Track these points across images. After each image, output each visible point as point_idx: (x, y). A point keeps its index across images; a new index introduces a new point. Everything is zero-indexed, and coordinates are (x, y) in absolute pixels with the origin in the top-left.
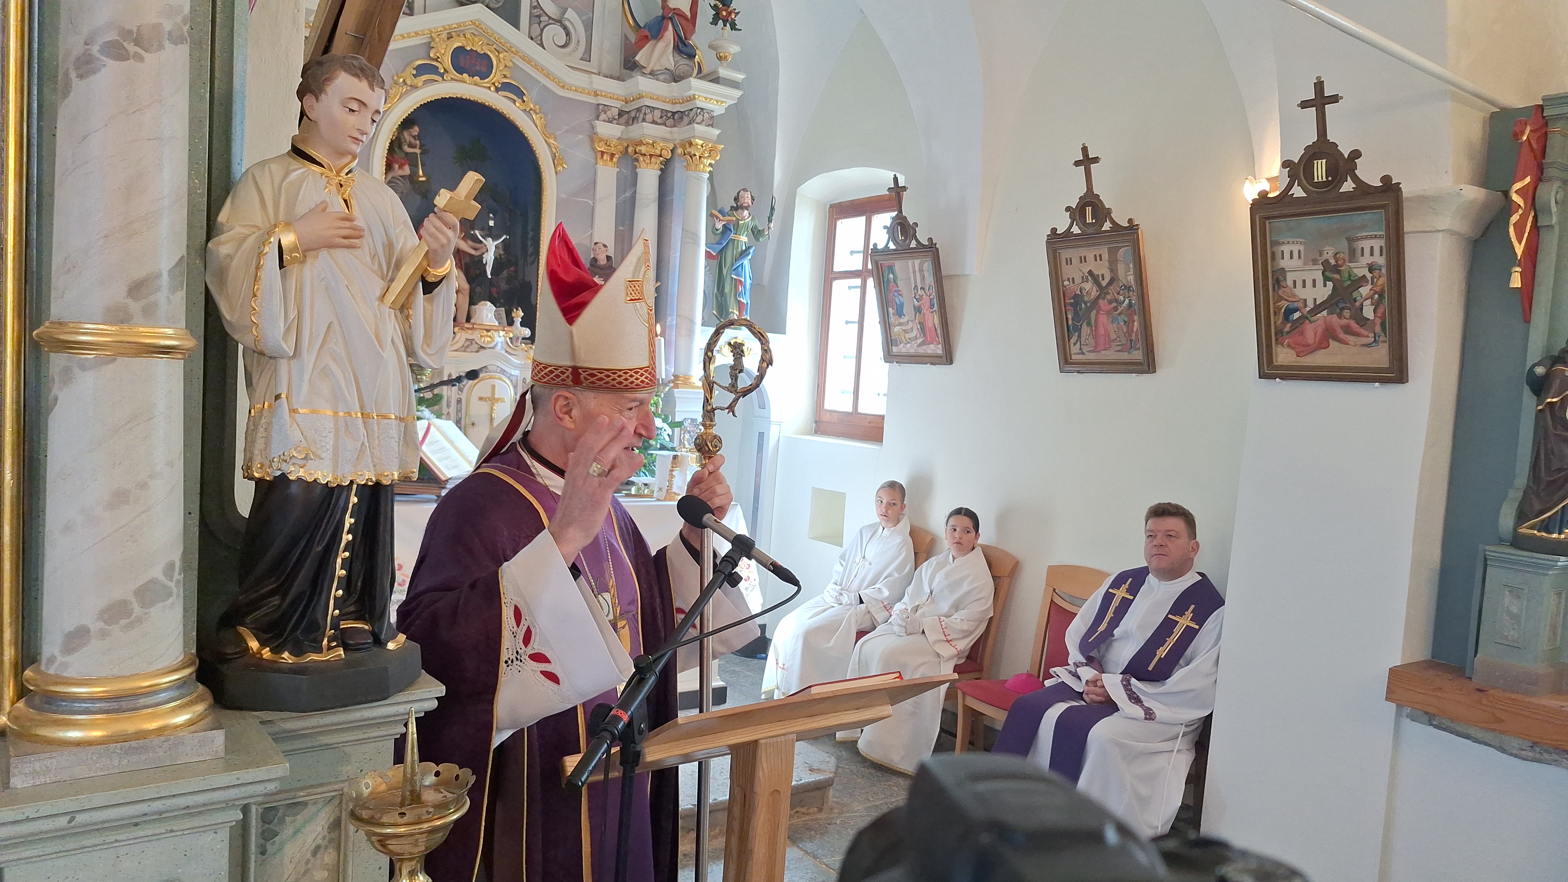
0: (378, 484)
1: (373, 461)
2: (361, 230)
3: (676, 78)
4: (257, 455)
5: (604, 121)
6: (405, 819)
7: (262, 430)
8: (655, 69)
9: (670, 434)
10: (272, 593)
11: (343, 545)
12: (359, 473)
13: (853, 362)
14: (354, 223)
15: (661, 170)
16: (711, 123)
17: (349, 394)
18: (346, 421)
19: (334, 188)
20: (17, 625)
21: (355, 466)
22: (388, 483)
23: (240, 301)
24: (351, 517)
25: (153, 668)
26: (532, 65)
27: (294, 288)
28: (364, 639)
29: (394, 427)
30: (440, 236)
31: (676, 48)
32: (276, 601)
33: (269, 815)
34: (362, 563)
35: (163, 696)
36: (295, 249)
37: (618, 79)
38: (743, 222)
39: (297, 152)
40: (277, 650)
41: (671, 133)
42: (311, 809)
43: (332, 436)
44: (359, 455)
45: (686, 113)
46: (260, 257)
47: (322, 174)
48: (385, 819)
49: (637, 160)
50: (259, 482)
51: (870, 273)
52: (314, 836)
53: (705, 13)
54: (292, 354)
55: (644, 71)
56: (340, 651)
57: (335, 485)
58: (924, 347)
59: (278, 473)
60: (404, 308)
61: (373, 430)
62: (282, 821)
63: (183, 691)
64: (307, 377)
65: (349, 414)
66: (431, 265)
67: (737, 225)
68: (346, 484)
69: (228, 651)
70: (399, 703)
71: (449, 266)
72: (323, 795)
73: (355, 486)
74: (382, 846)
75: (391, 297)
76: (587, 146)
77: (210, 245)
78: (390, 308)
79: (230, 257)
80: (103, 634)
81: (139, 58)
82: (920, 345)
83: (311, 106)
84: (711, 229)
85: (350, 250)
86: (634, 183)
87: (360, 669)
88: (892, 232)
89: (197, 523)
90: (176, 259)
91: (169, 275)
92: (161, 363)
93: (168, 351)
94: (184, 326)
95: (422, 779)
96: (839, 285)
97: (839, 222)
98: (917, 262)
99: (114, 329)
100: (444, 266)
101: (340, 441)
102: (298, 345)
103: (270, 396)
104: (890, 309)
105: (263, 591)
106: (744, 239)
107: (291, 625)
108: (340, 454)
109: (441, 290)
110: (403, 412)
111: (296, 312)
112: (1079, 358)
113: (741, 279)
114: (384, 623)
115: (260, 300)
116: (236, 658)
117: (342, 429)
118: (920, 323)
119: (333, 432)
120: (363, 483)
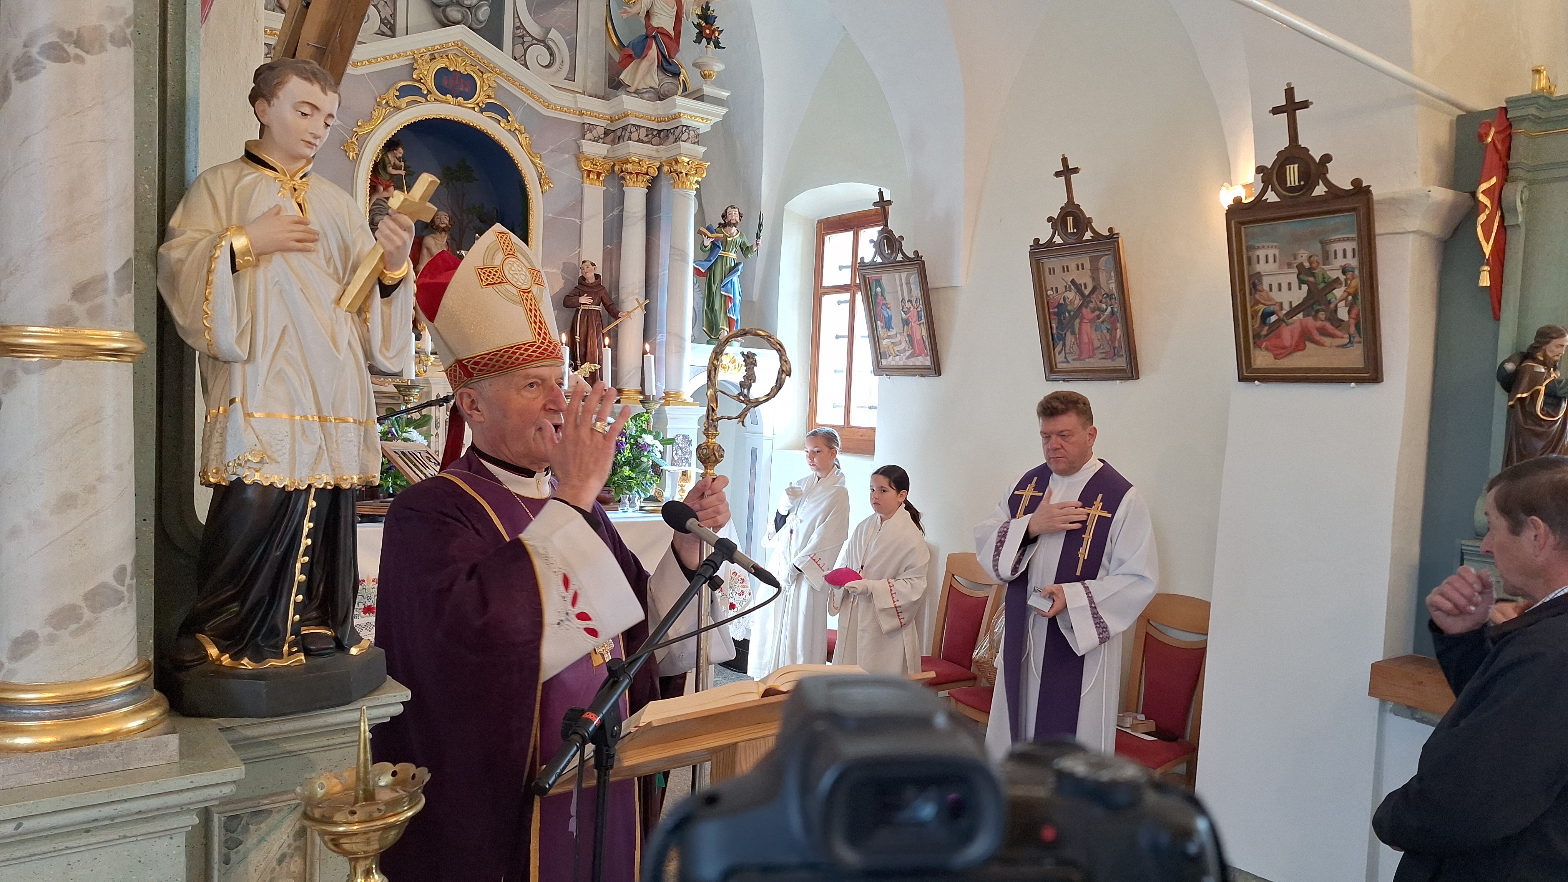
0: (337, 489)
1: (331, 465)
2: (314, 233)
3: (661, 96)
4: (213, 460)
5: (590, 140)
6: (356, 818)
7: (217, 435)
8: (640, 87)
9: (662, 451)
10: (230, 600)
11: (301, 550)
12: (317, 477)
13: (844, 375)
14: (309, 226)
15: (648, 188)
16: (696, 140)
17: (305, 397)
18: (303, 425)
19: (288, 193)
21: (313, 470)
22: (347, 487)
23: (193, 304)
24: (309, 522)
25: (104, 673)
26: (516, 85)
27: (247, 292)
28: (324, 644)
29: (353, 431)
30: (395, 238)
31: (661, 67)
32: (235, 607)
33: (232, 823)
34: (324, 568)
35: (116, 701)
36: (247, 252)
37: (603, 98)
38: (728, 239)
39: (251, 157)
40: (236, 657)
41: (657, 151)
42: (276, 817)
43: (288, 439)
44: (316, 460)
45: (672, 131)
46: (211, 262)
47: (275, 178)
48: (338, 818)
49: (623, 178)
50: (217, 487)
51: (858, 287)
52: (278, 844)
53: (689, 32)
54: (246, 358)
55: (628, 89)
56: (301, 656)
57: (293, 489)
58: (913, 359)
59: (234, 478)
60: (361, 311)
61: (330, 434)
62: (246, 830)
63: (136, 696)
64: (261, 381)
65: (307, 418)
66: (387, 268)
67: (725, 243)
68: (304, 488)
69: (187, 657)
71: (406, 269)
72: (288, 803)
73: (313, 491)
74: (336, 845)
75: (347, 301)
76: (573, 166)
77: (161, 250)
78: (346, 311)
79: (181, 262)
80: (52, 639)
81: (79, 59)
82: (908, 358)
83: (263, 111)
84: (700, 246)
85: (305, 253)
86: (622, 202)
87: (321, 674)
88: (878, 245)
89: (152, 528)
90: (123, 262)
91: (115, 278)
92: (109, 366)
93: (116, 353)
94: (133, 330)
95: (377, 779)
96: (828, 301)
97: (827, 238)
98: (904, 275)
99: (58, 331)
100: (400, 268)
101: (297, 445)
102: (252, 349)
103: (225, 401)
104: (879, 323)
105: (223, 597)
106: (732, 255)
107: (250, 632)
108: (297, 458)
109: (399, 293)
110: (363, 415)
111: (250, 316)
112: (1064, 366)
113: (730, 295)
114: (347, 628)
115: (211, 305)
116: (192, 666)
117: (299, 433)
118: (908, 335)
119: (289, 436)
120: (321, 486)
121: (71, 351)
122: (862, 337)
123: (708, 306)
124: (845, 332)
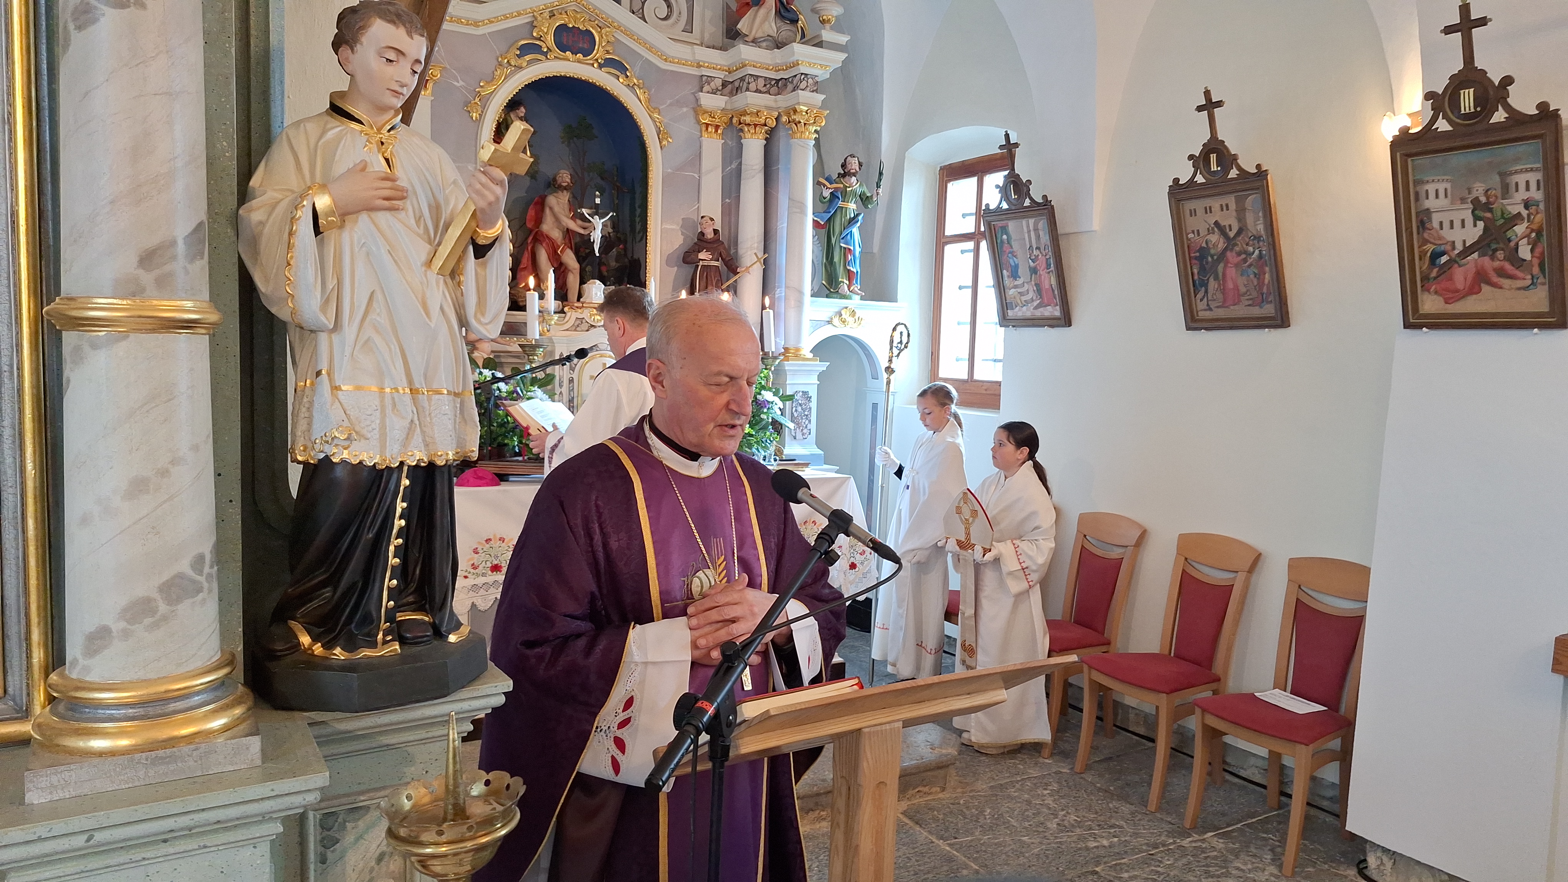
0: (431, 466)
1: (424, 441)
2: (402, 190)
3: (779, 44)
4: (301, 437)
5: (708, 92)
6: (445, 838)
7: (304, 410)
8: (757, 36)
9: (781, 407)
10: (323, 584)
11: (395, 531)
12: (410, 454)
13: (967, 328)
14: (397, 183)
15: (766, 139)
16: (815, 88)
18: (393, 398)
19: (374, 147)
20: (46, 624)
21: (404, 446)
22: (442, 464)
23: (274, 271)
24: (403, 501)
25: (184, 669)
26: (634, 40)
27: (332, 257)
28: (420, 632)
29: (447, 403)
30: (487, 193)
31: (778, 14)
32: (327, 592)
33: (329, 821)
34: (419, 550)
35: (198, 699)
36: (331, 213)
37: (721, 49)
38: (848, 189)
39: (336, 109)
40: (328, 646)
41: (775, 101)
42: (374, 814)
43: (378, 413)
44: (408, 434)
45: (790, 80)
46: (292, 223)
47: (361, 132)
48: (425, 837)
49: (742, 130)
50: (305, 464)
51: (983, 235)
52: (374, 845)
54: (331, 327)
55: (746, 39)
56: (395, 645)
57: (384, 467)
58: (1041, 310)
59: (322, 456)
60: (454, 273)
61: (423, 408)
62: (343, 827)
63: (220, 693)
64: (347, 353)
65: (397, 391)
66: (480, 226)
67: (845, 193)
68: (396, 465)
69: (279, 646)
70: (464, 700)
71: (501, 227)
73: (405, 468)
74: (423, 866)
75: (438, 263)
76: (691, 119)
77: (241, 212)
78: (438, 273)
79: (262, 223)
80: (126, 634)
81: (141, 5)
82: (1036, 308)
83: (347, 59)
84: (819, 198)
85: (392, 212)
86: (740, 155)
87: (419, 664)
88: (1004, 191)
89: (239, 511)
90: (194, 225)
91: (185, 244)
92: (182, 340)
93: (188, 325)
94: (208, 299)
95: (469, 788)
96: (951, 251)
97: (950, 185)
98: (1031, 221)
99: (125, 302)
100: (493, 224)
101: (387, 420)
102: (339, 319)
103: (311, 373)
104: (1005, 272)
105: (316, 581)
106: (852, 206)
107: (343, 618)
108: (388, 435)
109: (494, 253)
110: (458, 388)
111: (335, 281)
112: (1207, 315)
113: (850, 247)
114: (445, 614)
115: (294, 269)
116: (286, 655)
117: (389, 408)
118: (1036, 284)
119: (379, 410)
120: (414, 464)
121: (138, 323)
122: (988, 287)
123: (827, 259)
124: (969, 283)
